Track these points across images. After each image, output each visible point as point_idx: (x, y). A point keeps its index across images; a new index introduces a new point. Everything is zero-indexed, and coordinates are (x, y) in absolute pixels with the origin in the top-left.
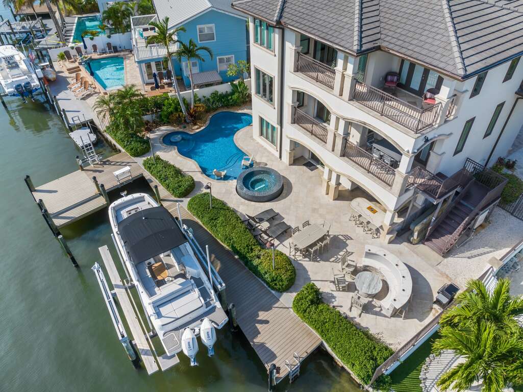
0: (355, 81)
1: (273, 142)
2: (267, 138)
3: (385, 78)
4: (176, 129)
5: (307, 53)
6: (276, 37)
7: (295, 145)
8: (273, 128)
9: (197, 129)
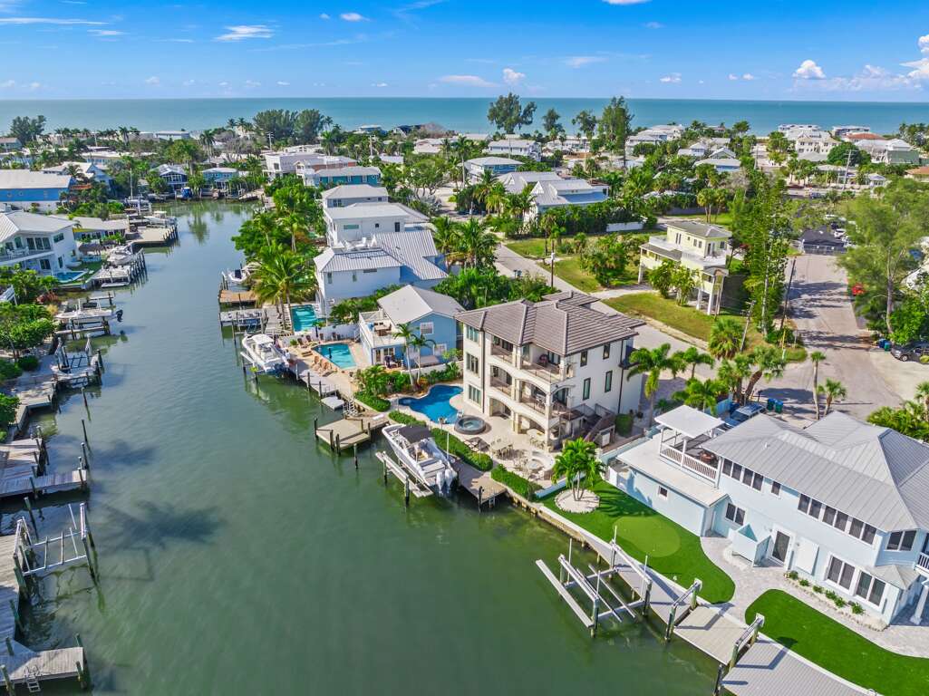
0: (522, 359)
1: (478, 402)
2: (474, 400)
3: (540, 358)
4: (406, 396)
5: (498, 344)
6: (480, 336)
7: (494, 401)
8: (478, 391)
9: (421, 396)
